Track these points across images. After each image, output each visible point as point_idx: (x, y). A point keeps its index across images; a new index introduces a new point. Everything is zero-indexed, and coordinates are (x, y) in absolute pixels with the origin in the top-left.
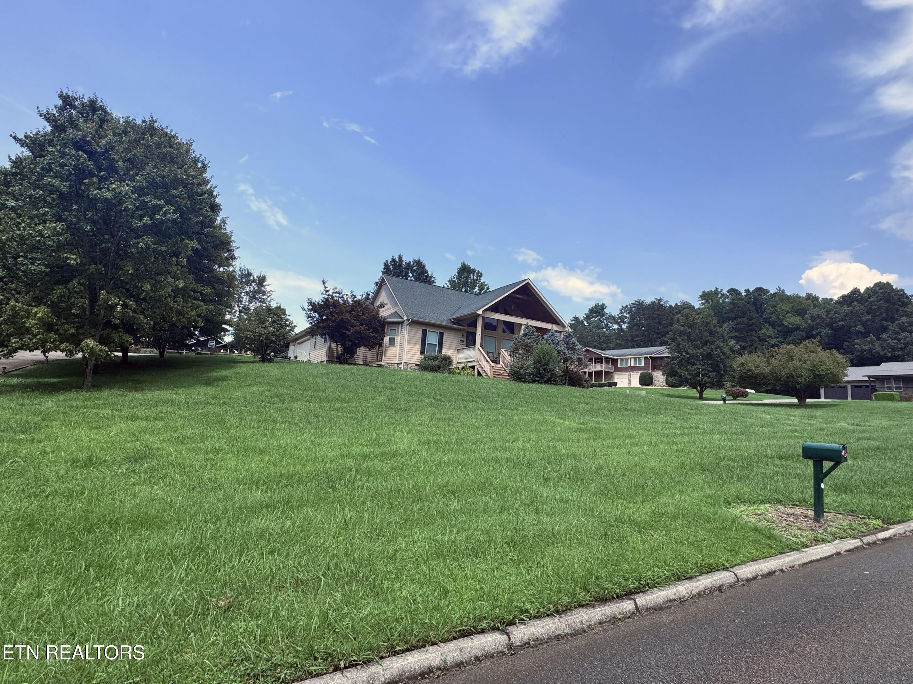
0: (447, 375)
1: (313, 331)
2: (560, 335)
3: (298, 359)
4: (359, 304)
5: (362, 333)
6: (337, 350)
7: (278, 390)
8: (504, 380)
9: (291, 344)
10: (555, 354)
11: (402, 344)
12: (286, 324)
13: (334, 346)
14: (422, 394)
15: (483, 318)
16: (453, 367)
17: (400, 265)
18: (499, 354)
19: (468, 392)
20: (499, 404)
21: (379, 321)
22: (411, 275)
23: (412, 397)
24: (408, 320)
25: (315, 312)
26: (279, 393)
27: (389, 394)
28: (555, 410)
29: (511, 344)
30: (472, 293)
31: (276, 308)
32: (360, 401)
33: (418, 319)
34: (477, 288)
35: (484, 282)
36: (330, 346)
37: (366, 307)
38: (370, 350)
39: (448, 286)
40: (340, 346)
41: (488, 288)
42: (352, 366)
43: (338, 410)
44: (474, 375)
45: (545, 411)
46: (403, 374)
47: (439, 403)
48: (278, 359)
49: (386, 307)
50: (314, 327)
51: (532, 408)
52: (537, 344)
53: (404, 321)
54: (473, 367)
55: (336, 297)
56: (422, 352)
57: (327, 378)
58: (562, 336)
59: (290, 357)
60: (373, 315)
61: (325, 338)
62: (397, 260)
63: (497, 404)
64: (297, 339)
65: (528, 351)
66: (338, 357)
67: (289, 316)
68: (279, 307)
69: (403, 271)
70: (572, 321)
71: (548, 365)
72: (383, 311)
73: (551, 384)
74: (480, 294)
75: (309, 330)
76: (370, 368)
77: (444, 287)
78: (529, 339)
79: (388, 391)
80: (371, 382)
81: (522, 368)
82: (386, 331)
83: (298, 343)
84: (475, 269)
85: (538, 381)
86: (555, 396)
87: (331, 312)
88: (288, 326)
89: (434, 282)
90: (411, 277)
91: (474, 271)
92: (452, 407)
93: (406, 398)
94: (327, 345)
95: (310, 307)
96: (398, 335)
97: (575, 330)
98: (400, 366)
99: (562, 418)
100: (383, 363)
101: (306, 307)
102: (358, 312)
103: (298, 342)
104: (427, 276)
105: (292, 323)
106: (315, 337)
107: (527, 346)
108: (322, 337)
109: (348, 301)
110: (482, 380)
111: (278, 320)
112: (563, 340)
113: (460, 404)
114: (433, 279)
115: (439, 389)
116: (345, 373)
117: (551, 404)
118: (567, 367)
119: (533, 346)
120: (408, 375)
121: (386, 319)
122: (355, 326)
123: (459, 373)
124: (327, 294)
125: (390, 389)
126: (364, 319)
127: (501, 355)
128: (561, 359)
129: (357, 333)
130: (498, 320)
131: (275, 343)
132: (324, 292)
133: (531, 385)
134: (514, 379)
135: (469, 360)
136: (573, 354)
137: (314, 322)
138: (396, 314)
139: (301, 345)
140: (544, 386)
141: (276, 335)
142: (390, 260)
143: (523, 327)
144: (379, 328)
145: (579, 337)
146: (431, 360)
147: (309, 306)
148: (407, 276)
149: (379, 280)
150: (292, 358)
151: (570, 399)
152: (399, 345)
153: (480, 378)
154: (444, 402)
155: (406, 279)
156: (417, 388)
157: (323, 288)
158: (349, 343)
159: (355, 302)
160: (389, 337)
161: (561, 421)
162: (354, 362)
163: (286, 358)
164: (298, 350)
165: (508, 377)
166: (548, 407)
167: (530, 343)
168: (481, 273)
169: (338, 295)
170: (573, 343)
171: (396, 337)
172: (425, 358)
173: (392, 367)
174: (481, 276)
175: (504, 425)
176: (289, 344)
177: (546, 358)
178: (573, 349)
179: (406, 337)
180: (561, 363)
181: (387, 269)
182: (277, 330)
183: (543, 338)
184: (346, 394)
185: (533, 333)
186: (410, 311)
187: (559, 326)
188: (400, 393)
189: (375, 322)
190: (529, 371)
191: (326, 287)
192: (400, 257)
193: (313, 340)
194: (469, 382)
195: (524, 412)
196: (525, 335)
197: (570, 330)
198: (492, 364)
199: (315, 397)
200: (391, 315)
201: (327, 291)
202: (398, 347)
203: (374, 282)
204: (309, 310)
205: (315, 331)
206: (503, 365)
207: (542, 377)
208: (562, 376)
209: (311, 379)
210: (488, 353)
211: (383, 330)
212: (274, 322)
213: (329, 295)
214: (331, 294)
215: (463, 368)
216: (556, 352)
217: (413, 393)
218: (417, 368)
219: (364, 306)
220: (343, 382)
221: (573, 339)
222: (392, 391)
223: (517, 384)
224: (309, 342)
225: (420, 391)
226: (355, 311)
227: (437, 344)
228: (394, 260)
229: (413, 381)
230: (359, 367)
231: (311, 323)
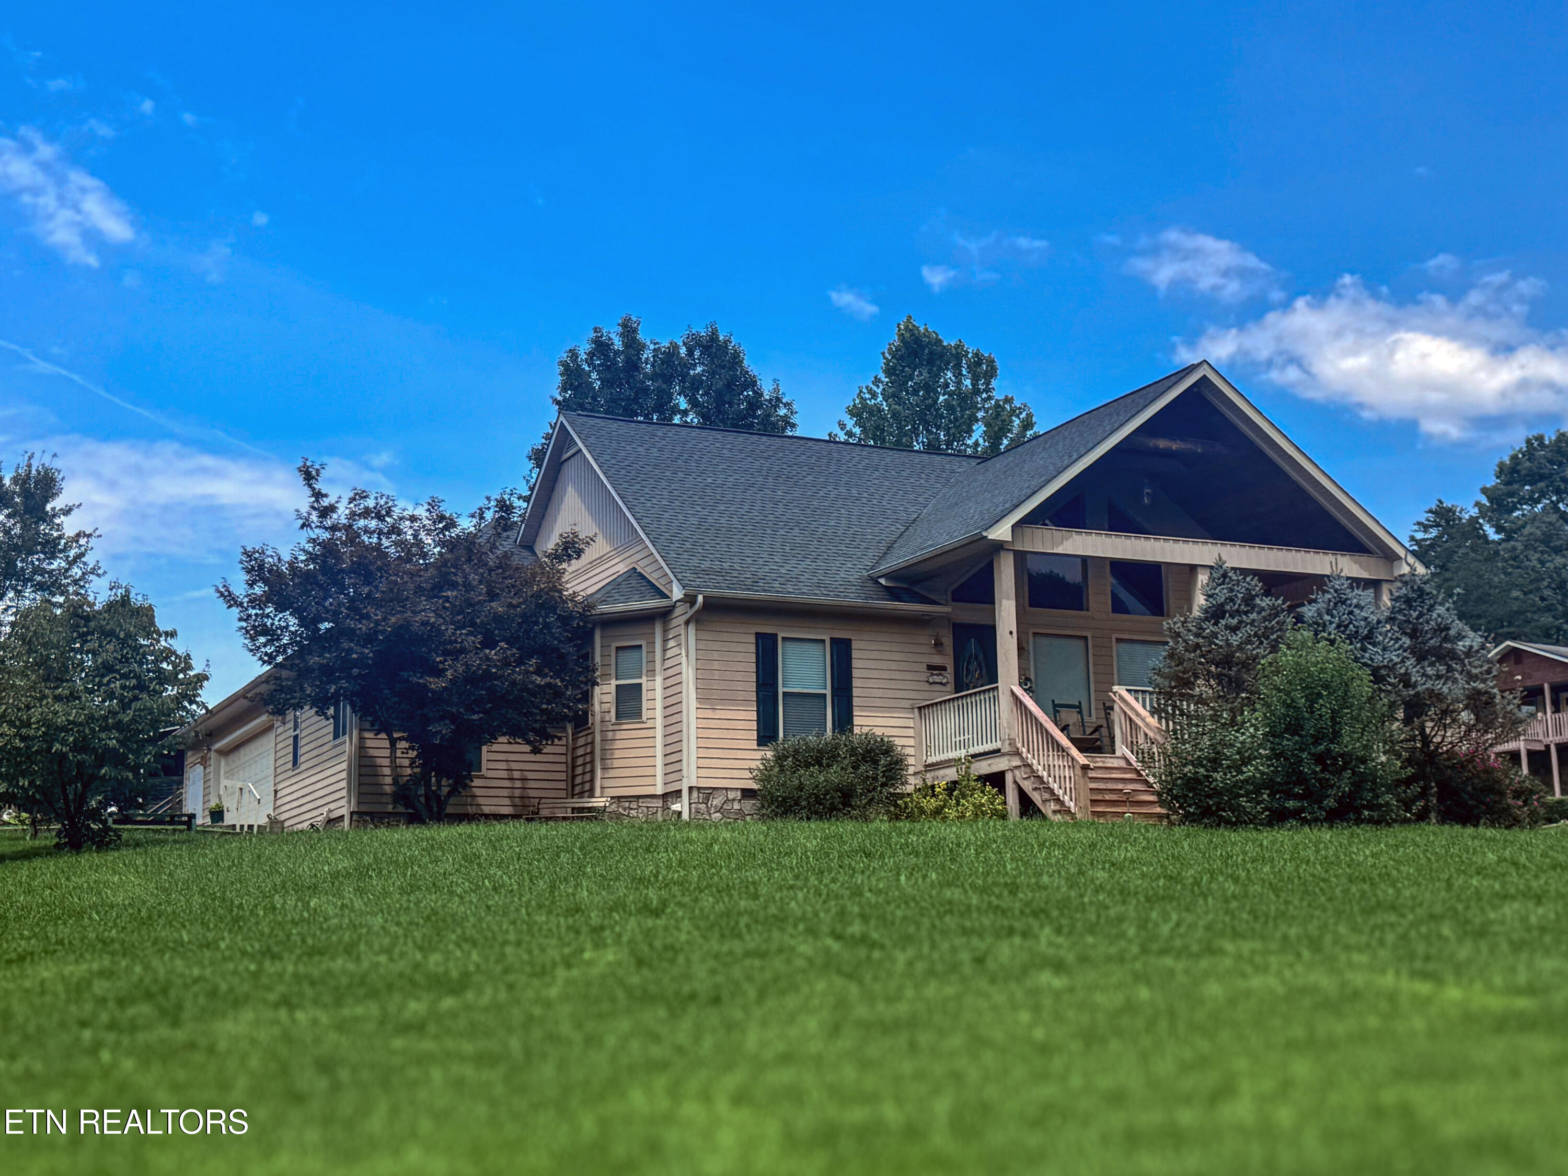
0: (885, 827)
1: (281, 690)
2: (1377, 596)
3: (229, 819)
4: (469, 550)
5: (495, 677)
6: (394, 767)
7: (147, 967)
8: (1140, 821)
9: (191, 758)
10: (1363, 686)
11: (673, 709)
12: (160, 671)
13: (378, 745)
14: (780, 920)
15: (1021, 557)
16: (909, 789)
17: (633, 365)
18: (1108, 709)
19: (983, 890)
20: (1131, 932)
21: (565, 620)
22: (683, 404)
23: (740, 937)
24: (690, 599)
25: (280, 608)
26: (156, 981)
27: (639, 937)
28: (1390, 938)
29: (1157, 658)
30: (961, 454)
31: (110, 606)
32: (511, 978)
33: (728, 593)
34: (979, 429)
35: (1008, 400)
36: (361, 747)
37: (504, 564)
38: (536, 751)
39: (850, 434)
40: (403, 744)
41: (1027, 424)
42: (463, 829)
43: (418, 1027)
44: (1003, 816)
45: (1348, 948)
46: (690, 841)
47: (862, 952)
48: (137, 832)
49: (590, 554)
50: (285, 673)
51: (1285, 938)
52: (1274, 649)
53: (674, 607)
54: (997, 780)
55: (366, 531)
56: (766, 735)
57: (360, 891)
58: (1386, 599)
59: (192, 817)
60: (537, 596)
61: (336, 717)
62: (618, 344)
63: (1122, 935)
64: (213, 735)
65: (1236, 685)
66: (403, 794)
67: (172, 634)
68: (125, 601)
69: (646, 390)
70: (1425, 528)
71: (1336, 736)
72: (578, 573)
73: (1359, 821)
74: (994, 451)
75: (263, 689)
76: (543, 830)
77: (832, 440)
78: (1234, 629)
79: (632, 922)
80: (553, 888)
81: (1215, 762)
82: (598, 659)
83: (220, 752)
84: (959, 346)
85: (1295, 814)
86: (1386, 876)
87: (352, 600)
88: (171, 679)
89: (788, 422)
90: (685, 413)
91: (958, 354)
92: (920, 967)
93: (715, 945)
94: (348, 745)
95: (259, 589)
96: (652, 672)
97: (1443, 567)
98: (676, 807)
99: (1425, 976)
100: (599, 802)
101: (240, 586)
102: (468, 587)
103: (218, 746)
104: (755, 403)
105: (189, 667)
106: (290, 715)
107: (1227, 661)
108: (321, 712)
109: (419, 543)
110: (1045, 833)
111: (125, 660)
112: (1391, 620)
113: (954, 950)
114: (782, 412)
115: (857, 892)
116: (436, 861)
117: (1368, 912)
118: (1426, 740)
119: (1255, 658)
120: (715, 840)
121: (591, 607)
122: (463, 650)
123: (938, 812)
124: (328, 523)
125: (639, 911)
126: (497, 618)
127: (1117, 716)
128: (1392, 706)
129: (472, 679)
130: (1085, 560)
131: (118, 760)
132: (314, 517)
133: (1267, 837)
134: (1187, 816)
135: (972, 751)
136: (1446, 678)
137: (282, 650)
138: (634, 582)
139: (232, 757)
140: (1326, 835)
141: (119, 726)
142: (584, 349)
143: (1203, 578)
144: (569, 649)
145: (1464, 600)
146: (807, 765)
147: (251, 585)
148: (665, 408)
149: (548, 437)
150: (203, 819)
151: (1459, 881)
152: (659, 713)
153: (1035, 823)
154: (882, 947)
155: (666, 421)
156: (756, 897)
157: (303, 501)
158: (441, 730)
159: (451, 545)
160: (614, 682)
161: (1424, 988)
162: (471, 810)
163: (171, 822)
164: (224, 782)
165: (1158, 810)
166: (1355, 929)
167: (1240, 648)
168: (991, 362)
169: (373, 524)
170: (1442, 629)
171: (643, 680)
172: (780, 758)
173: (638, 813)
174: (991, 373)
175: (1163, 1024)
176: (179, 759)
177: (1324, 707)
178: (1445, 656)
179: (688, 674)
180: (1396, 725)
181: (575, 389)
182: (125, 705)
183: (1299, 619)
184: (447, 955)
185: (1249, 599)
186: (694, 562)
187: (1364, 559)
188: (686, 925)
189: (547, 626)
190: (1249, 771)
191: (318, 495)
192: (629, 331)
193: (284, 732)
194: (985, 845)
195: (1251, 962)
196: (1215, 613)
197: (1421, 570)
198: (1081, 759)
199: (313, 983)
200: (615, 587)
201: (325, 512)
202: (659, 723)
203: (528, 450)
204: (255, 601)
205: (291, 690)
206: (1132, 758)
207: (1312, 796)
208: (1408, 782)
209: (291, 902)
210: (1055, 711)
211: (587, 656)
212: (108, 668)
213: (334, 528)
214: (344, 521)
215: (952, 787)
216: (1366, 674)
217: (744, 920)
218: (749, 805)
219: (492, 560)
220: (431, 900)
221: (1440, 610)
222: (650, 922)
223: (1203, 837)
224: (267, 743)
225: (773, 910)
226: (453, 585)
227: (828, 692)
228: (601, 346)
229: (739, 868)
230: (499, 828)
231: (271, 657)
